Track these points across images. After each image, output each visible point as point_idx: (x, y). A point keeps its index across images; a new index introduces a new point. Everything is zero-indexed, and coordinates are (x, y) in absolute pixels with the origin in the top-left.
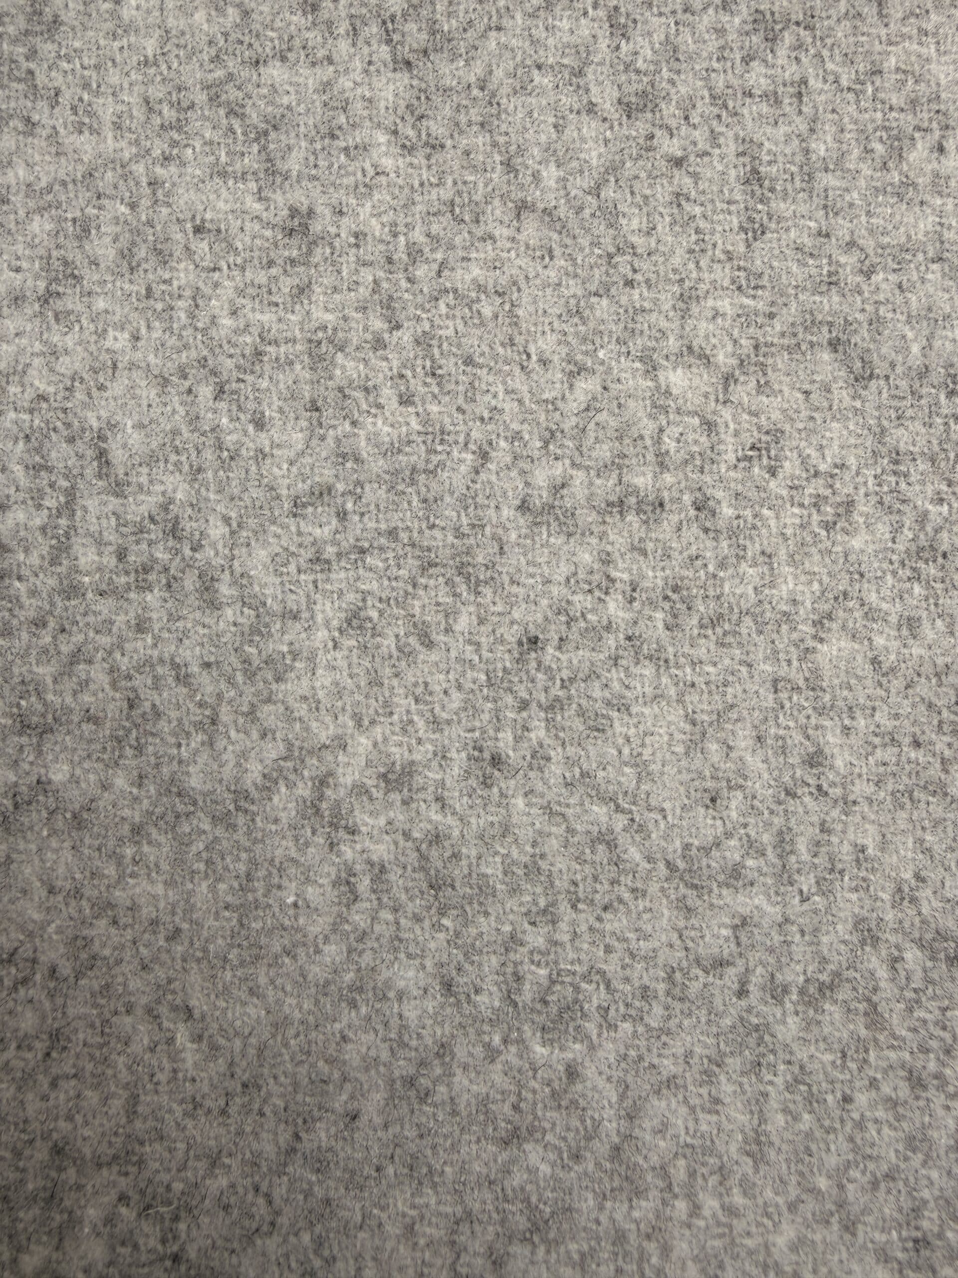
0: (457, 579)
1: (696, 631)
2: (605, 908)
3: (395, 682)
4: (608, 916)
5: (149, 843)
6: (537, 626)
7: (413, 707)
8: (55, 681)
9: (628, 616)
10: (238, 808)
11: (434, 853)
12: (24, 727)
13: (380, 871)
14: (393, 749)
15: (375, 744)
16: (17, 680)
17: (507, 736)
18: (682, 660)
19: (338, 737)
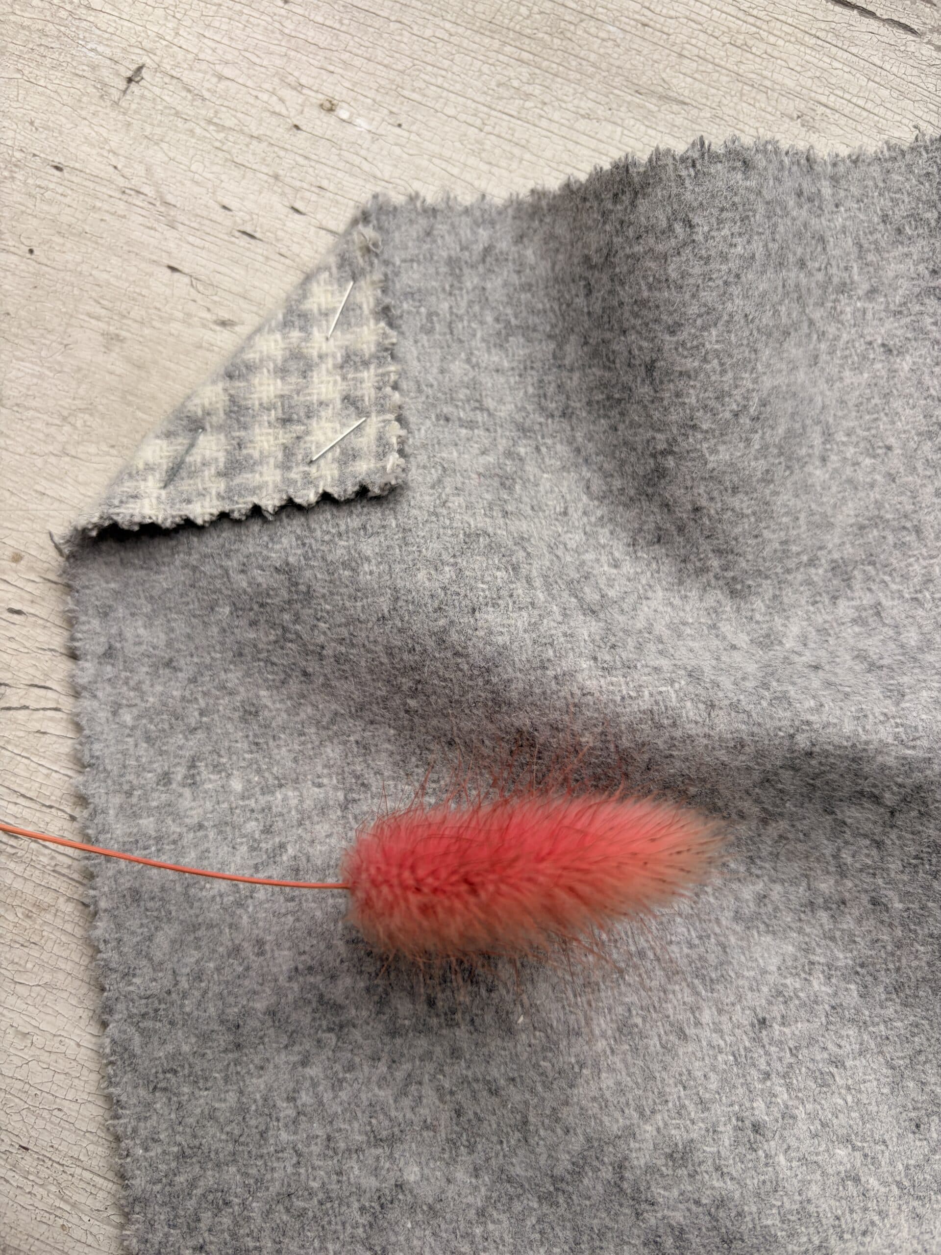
0: (696, 981)
1: (883, 997)
2: (864, 1233)
3: (665, 1075)
4: (868, 1239)
5: (493, 1222)
6: (763, 1009)
7: (682, 1093)
8: (395, 1101)
9: (830, 991)
10: (557, 1189)
11: (722, 1214)
12: (378, 1141)
13: (680, 1234)
14: (673, 1132)
15: (658, 1130)
16: (366, 1103)
17: (759, 1104)
18: (876, 1020)
19: (626, 1128)
